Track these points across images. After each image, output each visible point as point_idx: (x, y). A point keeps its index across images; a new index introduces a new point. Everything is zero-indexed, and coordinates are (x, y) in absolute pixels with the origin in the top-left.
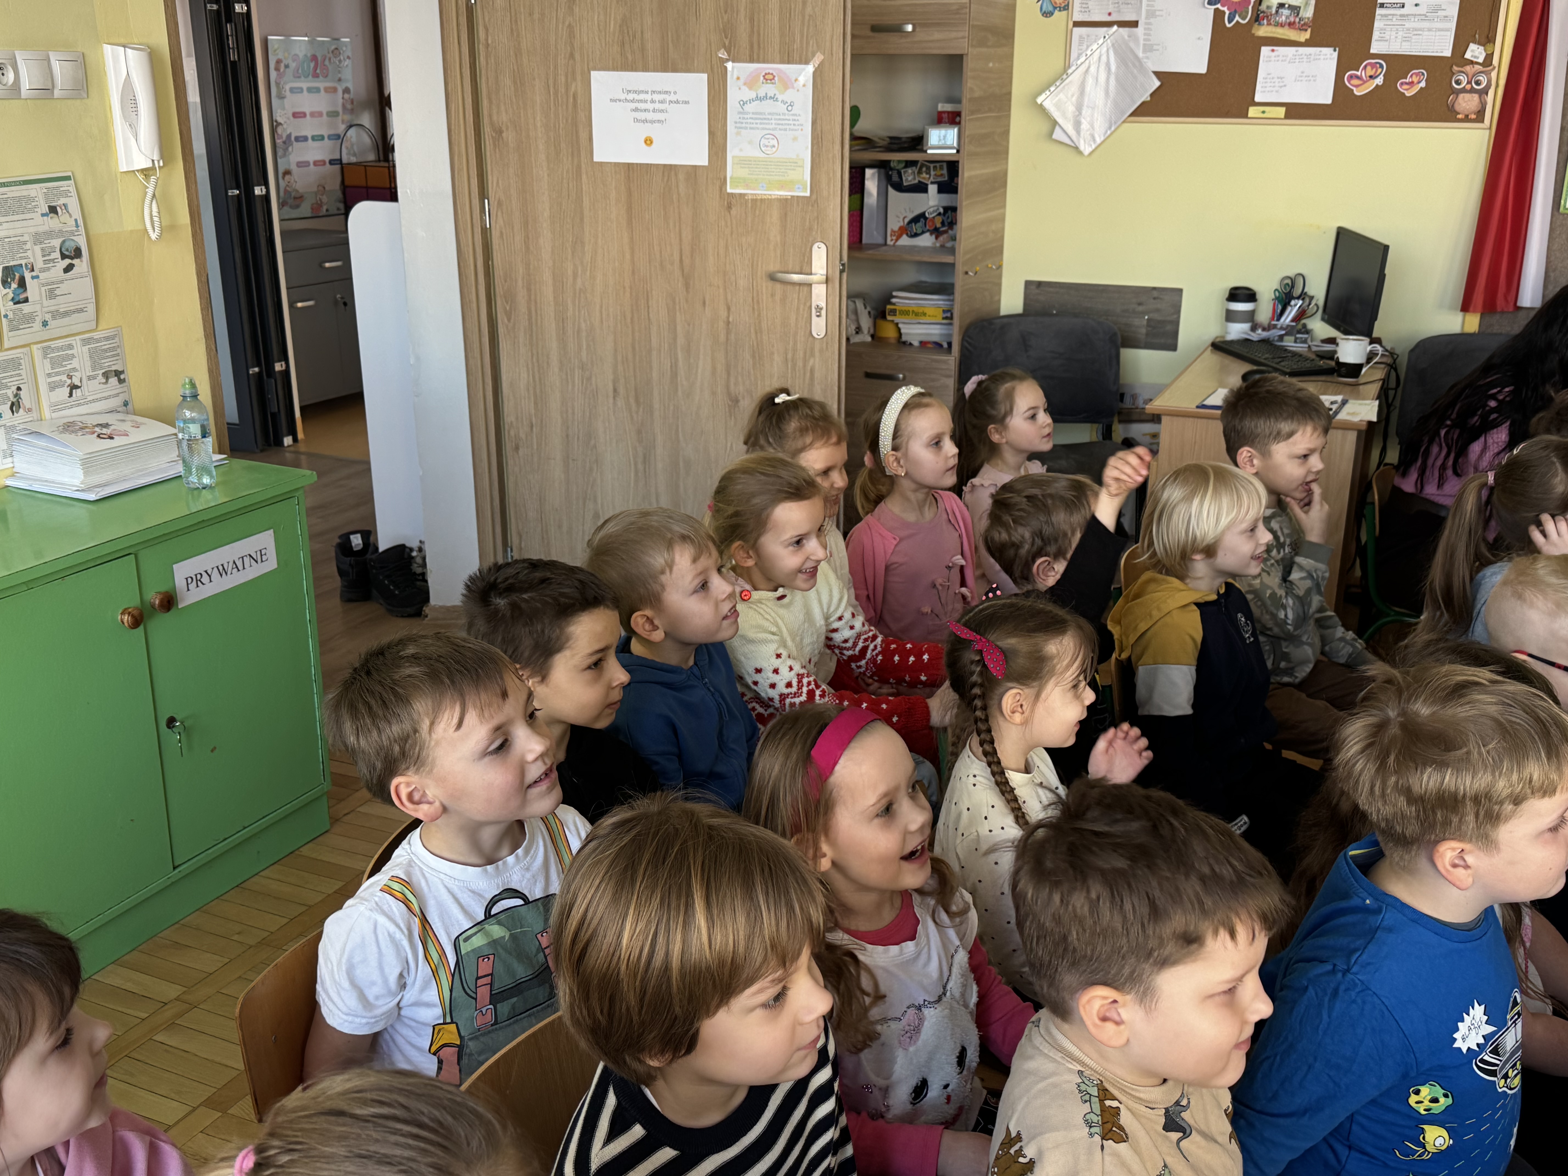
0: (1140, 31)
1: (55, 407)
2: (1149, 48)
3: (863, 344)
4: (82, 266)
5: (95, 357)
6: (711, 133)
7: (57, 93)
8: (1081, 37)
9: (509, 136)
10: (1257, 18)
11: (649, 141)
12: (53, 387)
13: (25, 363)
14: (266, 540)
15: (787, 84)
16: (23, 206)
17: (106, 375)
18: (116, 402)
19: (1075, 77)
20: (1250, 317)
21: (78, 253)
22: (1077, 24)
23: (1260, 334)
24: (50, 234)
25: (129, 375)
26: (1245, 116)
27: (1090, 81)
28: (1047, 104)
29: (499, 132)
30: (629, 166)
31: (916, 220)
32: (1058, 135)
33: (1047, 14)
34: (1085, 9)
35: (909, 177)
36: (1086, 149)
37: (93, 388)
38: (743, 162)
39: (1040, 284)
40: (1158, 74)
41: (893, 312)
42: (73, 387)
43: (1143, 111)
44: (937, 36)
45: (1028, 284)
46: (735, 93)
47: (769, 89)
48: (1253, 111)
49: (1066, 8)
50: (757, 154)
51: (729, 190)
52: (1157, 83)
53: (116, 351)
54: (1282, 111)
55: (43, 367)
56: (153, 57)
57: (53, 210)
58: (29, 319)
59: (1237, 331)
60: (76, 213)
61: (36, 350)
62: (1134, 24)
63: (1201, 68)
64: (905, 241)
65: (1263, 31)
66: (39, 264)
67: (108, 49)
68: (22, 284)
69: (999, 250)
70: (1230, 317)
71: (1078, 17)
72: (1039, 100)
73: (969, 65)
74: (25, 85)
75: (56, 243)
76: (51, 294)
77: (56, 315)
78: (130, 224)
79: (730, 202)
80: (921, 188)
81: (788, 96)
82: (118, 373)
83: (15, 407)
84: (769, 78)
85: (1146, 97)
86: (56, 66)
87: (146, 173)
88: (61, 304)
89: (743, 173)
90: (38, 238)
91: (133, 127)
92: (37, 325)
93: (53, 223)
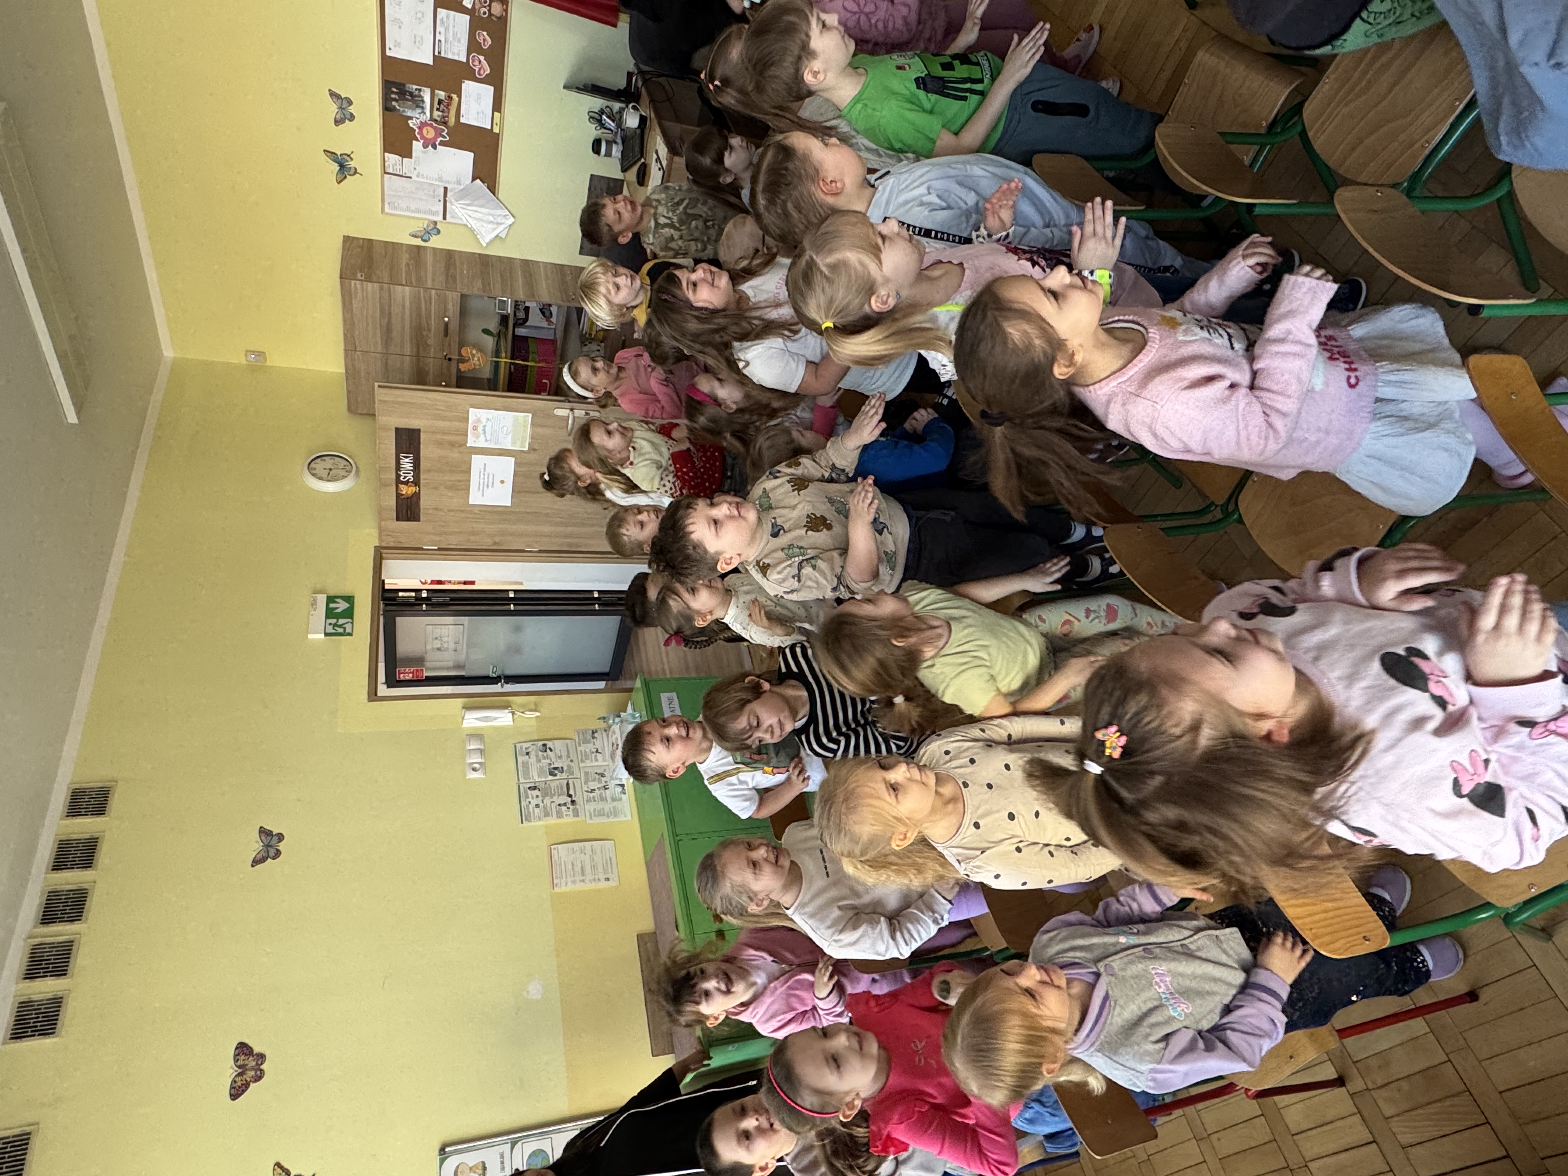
0: (449, 187)
1: (604, 760)
2: (459, 183)
3: (605, 347)
4: (550, 744)
5: (586, 741)
6: (500, 455)
7: (482, 747)
8: (452, 217)
9: (497, 539)
10: (445, 123)
11: (502, 482)
12: (597, 760)
13: (587, 770)
14: (664, 697)
15: (479, 421)
16: (526, 765)
17: (594, 738)
18: (604, 734)
19: (473, 223)
20: (609, 143)
21: (544, 745)
22: (445, 218)
23: (619, 140)
24: (537, 756)
25: (594, 728)
26: (498, 134)
27: (476, 215)
28: (487, 241)
29: (495, 543)
30: (513, 490)
31: (543, 313)
32: (503, 235)
33: (439, 232)
34: (436, 213)
35: (521, 315)
36: (511, 220)
37: (598, 744)
38: (514, 442)
39: (581, 248)
40: (474, 179)
41: (590, 335)
42: (597, 752)
43: (493, 189)
44: (450, 306)
45: (581, 253)
46: (481, 443)
47: (480, 429)
48: (496, 130)
49: (435, 223)
50: (510, 436)
51: (526, 449)
52: (478, 181)
53: (584, 732)
54: (497, 114)
55: (588, 763)
56: (468, 708)
57: (528, 754)
58: (569, 767)
59: (616, 150)
60: (529, 744)
61: (582, 765)
62: (446, 189)
63: (470, 156)
64: (553, 319)
65: (452, 121)
66: (548, 761)
67: (465, 725)
68: (556, 769)
69: (562, 266)
70: (608, 154)
71: (441, 218)
72: (485, 245)
73: (465, 292)
74: (480, 760)
75: (540, 753)
76: (560, 757)
77: (568, 756)
78: (533, 723)
79: (532, 449)
80: (527, 309)
81: (484, 421)
82: (593, 733)
83: (603, 775)
84: (475, 428)
85: (484, 187)
86: (472, 747)
87: (513, 713)
88: (564, 754)
89: (519, 443)
90: (539, 761)
91: (495, 718)
92: (572, 764)
93: (533, 754)
